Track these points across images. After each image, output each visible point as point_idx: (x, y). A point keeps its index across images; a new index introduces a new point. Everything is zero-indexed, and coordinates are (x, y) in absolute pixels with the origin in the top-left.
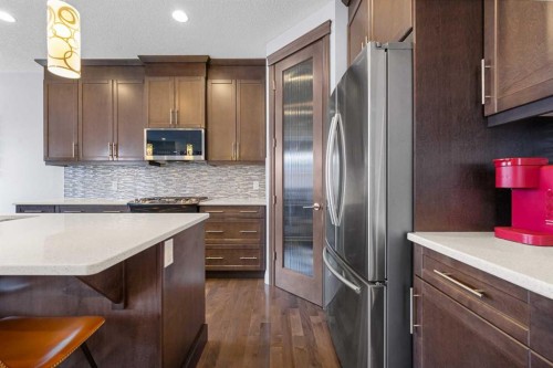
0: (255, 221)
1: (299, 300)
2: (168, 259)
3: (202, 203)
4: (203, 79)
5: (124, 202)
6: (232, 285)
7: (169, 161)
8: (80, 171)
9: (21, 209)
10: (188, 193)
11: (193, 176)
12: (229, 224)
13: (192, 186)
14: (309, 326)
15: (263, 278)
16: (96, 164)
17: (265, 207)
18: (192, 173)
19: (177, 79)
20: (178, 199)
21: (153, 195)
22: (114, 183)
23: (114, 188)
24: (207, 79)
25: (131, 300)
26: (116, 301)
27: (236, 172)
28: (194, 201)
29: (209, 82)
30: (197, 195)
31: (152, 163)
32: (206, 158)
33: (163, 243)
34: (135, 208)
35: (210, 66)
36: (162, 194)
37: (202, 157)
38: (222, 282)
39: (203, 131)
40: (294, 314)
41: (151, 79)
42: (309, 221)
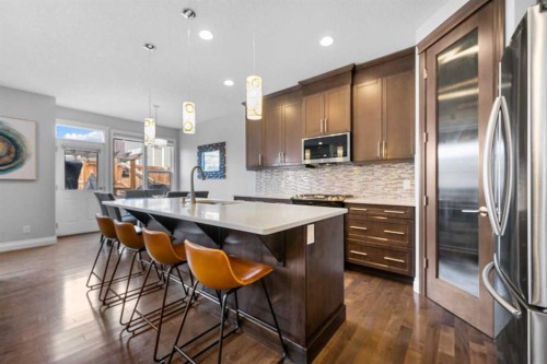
0: (402, 222)
1: (457, 321)
2: (310, 239)
3: (347, 201)
4: (349, 86)
5: (289, 197)
6: (376, 283)
7: (321, 164)
8: (263, 174)
9: (236, 198)
10: (336, 191)
11: (341, 176)
12: (373, 222)
13: (340, 184)
14: (466, 351)
15: (411, 284)
16: (273, 168)
17: (414, 208)
18: (340, 173)
19: (327, 93)
20: (327, 196)
21: (308, 192)
22: (283, 182)
23: (283, 186)
24: (352, 85)
25: (288, 263)
26: (279, 260)
27: (383, 171)
28: (341, 199)
29: (355, 87)
30: (345, 193)
31: (308, 166)
32: (352, 159)
33: (306, 225)
34: (295, 202)
35: (355, 73)
36: (315, 192)
37: (348, 158)
38: (367, 277)
39: (348, 134)
40: (446, 331)
41: (307, 98)
42: (474, 230)
